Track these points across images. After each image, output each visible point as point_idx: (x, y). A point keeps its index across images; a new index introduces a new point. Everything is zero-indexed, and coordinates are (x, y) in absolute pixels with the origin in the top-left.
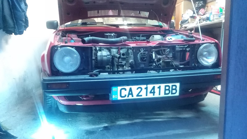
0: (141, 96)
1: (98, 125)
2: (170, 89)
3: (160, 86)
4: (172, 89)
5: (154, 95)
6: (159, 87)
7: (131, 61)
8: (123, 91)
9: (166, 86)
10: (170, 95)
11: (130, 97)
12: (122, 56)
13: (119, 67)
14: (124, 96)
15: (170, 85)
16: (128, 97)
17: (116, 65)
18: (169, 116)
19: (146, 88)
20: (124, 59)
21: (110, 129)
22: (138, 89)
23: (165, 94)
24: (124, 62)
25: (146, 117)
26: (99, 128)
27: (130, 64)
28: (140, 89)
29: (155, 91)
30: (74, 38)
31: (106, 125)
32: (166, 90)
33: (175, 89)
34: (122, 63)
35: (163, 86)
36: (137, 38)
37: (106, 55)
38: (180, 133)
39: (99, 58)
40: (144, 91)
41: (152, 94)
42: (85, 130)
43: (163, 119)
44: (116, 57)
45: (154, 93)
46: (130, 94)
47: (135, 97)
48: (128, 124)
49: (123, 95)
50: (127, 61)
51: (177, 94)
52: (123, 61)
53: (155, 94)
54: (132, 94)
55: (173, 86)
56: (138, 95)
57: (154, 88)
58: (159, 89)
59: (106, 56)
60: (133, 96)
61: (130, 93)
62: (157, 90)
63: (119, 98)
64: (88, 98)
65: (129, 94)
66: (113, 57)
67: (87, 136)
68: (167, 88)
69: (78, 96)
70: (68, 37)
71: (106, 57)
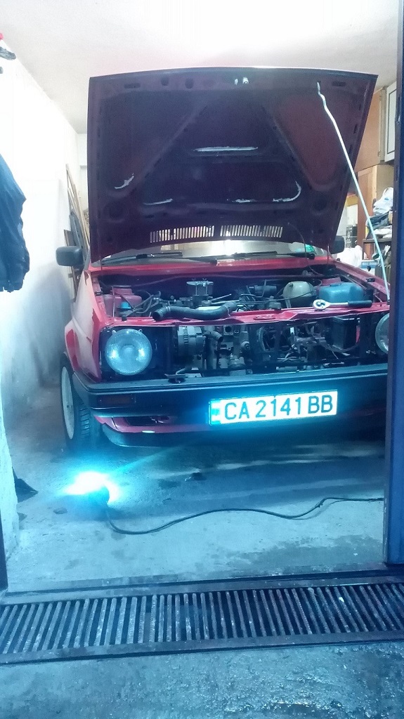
0: (264, 416)
1: (181, 470)
2: (320, 403)
3: (300, 398)
4: (324, 403)
5: (288, 414)
6: (299, 400)
7: (245, 343)
8: (230, 407)
9: (310, 398)
10: (319, 414)
11: (244, 419)
12: (226, 334)
13: (220, 355)
14: (232, 416)
15: (320, 395)
16: (240, 417)
17: (213, 352)
18: (324, 455)
19: (274, 402)
20: (230, 338)
21: (205, 479)
22: (258, 403)
23: (310, 412)
24: (229, 346)
25: (275, 456)
26: (185, 476)
27: (243, 349)
28: (262, 404)
29: (290, 407)
30: (126, 297)
31: (197, 471)
32: (310, 404)
33: (330, 403)
34: (225, 346)
35: (305, 397)
36: (257, 288)
37: (194, 334)
38: (340, 485)
39: (181, 341)
40: (270, 407)
41: (286, 412)
42: (159, 480)
43: (309, 459)
44: (215, 338)
45: (288, 410)
46: (244, 413)
47: (253, 418)
48: (239, 469)
49: (230, 415)
50: (238, 343)
51: (334, 412)
52: (226, 343)
53: (290, 412)
54: (246, 413)
55: (324, 397)
56: (258, 416)
57: (288, 402)
58: (297, 403)
59: (195, 336)
60: (248, 417)
61: (244, 411)
62: (294, 405)
63: (224, 421)
64: (167, 421)
65: (242, 413)
66: (209, 338)
67: (164, 491)
68: (314, 401)
69: (148, 417)
70: (116, 294)
71: (194, 338)
